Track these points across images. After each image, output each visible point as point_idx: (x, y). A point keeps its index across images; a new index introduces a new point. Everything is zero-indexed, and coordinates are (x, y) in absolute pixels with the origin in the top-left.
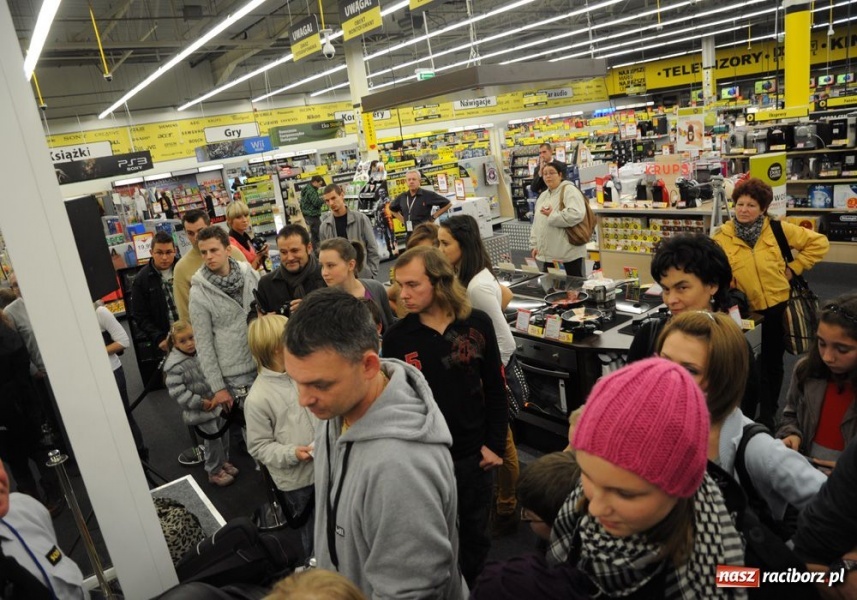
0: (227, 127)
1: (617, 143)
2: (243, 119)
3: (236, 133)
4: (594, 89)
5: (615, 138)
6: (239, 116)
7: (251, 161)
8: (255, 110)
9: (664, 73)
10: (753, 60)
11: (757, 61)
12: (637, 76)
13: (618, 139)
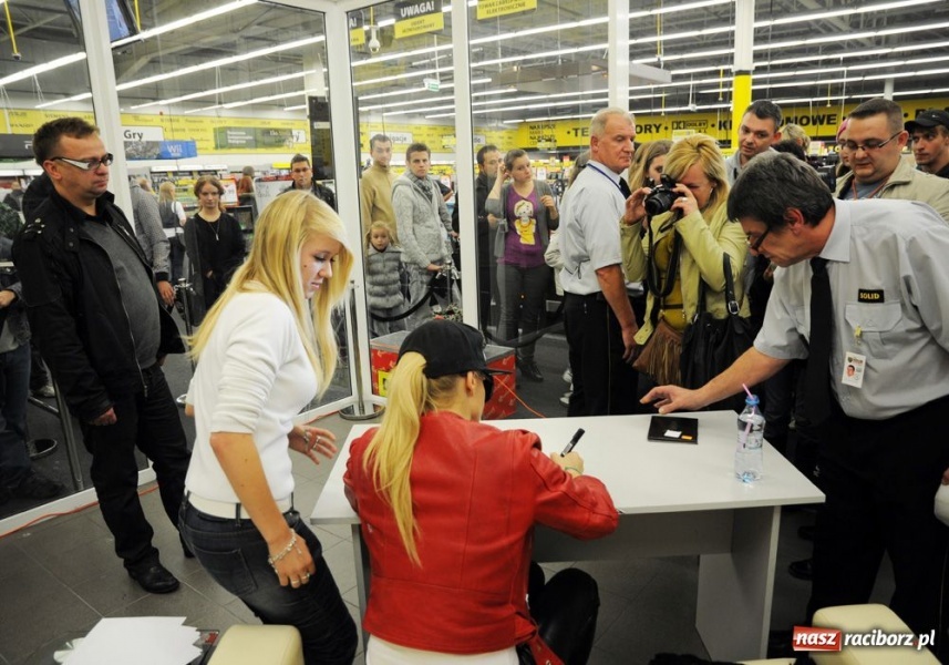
0: (128, 128)
1: (561, 181)
2: (146, 121)
3: (137, 136)
4: (506, 139)
5: (557, 177)
6: (141, 117)
7: (154, 170)
8: (161, 114)
9: (573, 133)
10: (654, 129)
11: (657, 131)
12: (547, 132)
13: (560, 177)
